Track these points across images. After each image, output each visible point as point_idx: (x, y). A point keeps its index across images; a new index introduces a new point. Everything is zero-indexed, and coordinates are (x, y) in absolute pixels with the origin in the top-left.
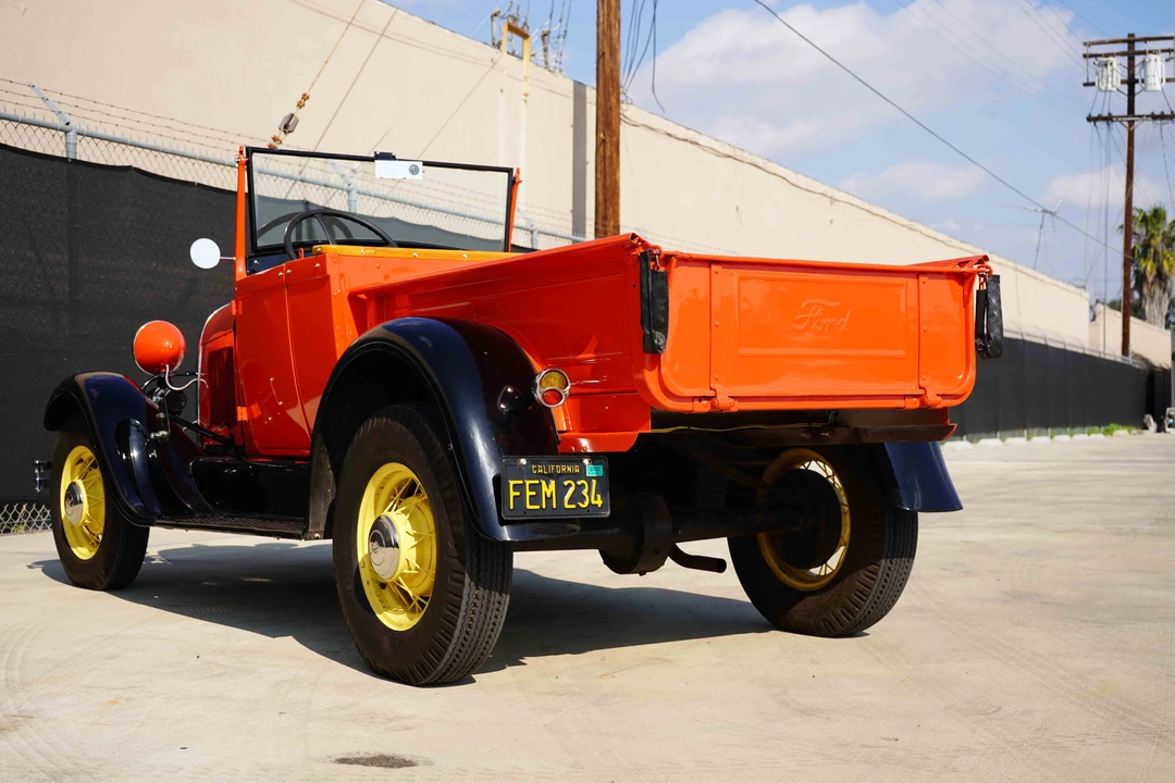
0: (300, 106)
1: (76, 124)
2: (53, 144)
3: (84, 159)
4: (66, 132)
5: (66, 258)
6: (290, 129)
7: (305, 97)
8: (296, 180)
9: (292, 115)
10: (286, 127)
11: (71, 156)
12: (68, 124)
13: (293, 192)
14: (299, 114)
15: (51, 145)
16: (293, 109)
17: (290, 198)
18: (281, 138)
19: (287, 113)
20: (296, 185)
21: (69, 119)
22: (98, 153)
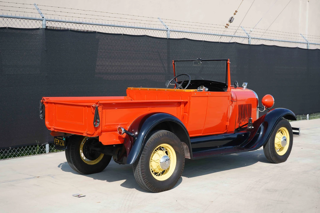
0: (235, 14)
1: (169, 28)
2: (163, 34)
3: (172, 38)
4: (167, 31)
5: (167, 65)
6: (231, 21)
7: (236, 12)
8: (233, 37)
9: (232, 17)
10: (230, 21)
11: (168, 37)
12: (167, 29)
13: (232, 40)
14: (234, 17)
15: (163, 35)
16: (232, 15)
17: (231, 42)
18: (229, 24)
19: (231, 17)
20: (233, 38)
21: (168, 27)
22: (175, 35)
